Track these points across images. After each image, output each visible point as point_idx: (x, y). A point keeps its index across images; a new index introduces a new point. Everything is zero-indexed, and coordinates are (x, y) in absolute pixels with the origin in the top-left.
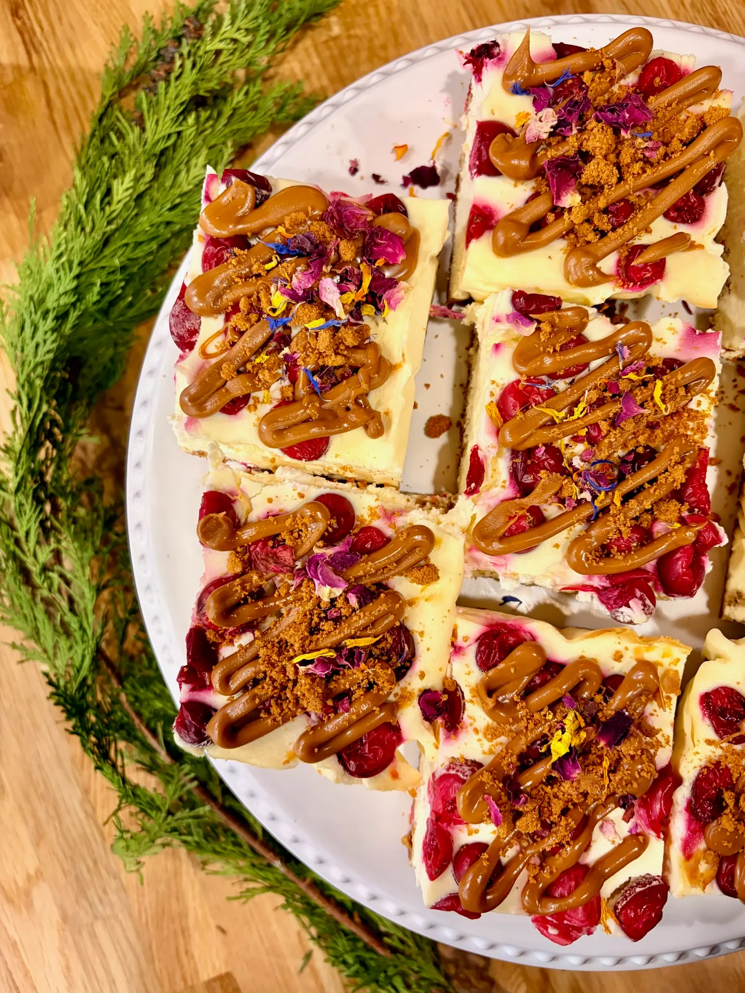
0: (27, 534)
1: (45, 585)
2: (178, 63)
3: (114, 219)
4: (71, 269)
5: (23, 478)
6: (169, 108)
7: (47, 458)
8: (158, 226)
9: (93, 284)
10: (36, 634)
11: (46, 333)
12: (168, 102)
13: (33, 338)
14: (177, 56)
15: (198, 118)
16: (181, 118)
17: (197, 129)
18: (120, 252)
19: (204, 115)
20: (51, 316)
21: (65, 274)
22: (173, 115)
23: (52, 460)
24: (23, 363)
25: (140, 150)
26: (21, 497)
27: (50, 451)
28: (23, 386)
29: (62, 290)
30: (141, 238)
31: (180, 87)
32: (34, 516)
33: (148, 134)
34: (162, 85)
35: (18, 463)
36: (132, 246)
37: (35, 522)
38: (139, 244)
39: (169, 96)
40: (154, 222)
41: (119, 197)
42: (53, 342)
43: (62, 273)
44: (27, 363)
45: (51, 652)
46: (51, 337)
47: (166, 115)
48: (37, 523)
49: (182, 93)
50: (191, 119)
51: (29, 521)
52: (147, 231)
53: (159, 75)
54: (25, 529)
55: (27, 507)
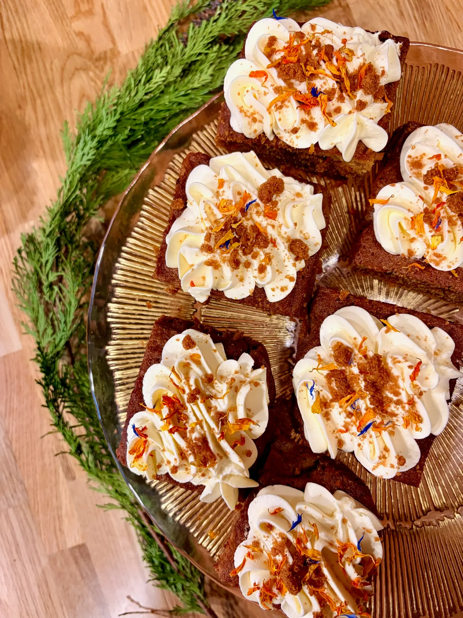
0: (47, 262)
1: (48, 294)
2: (218, 12)
3: (150, 92)
4: (115, 115)
5: (54, 229)
6: (204, 37)
7: (70, 221)
8: (173, 104)
9: (126, 128)
10: (36, 321)
11: (91, 148)
12: (205, 34)
13: (82, 150)
14: (219, 7)
15: (220, 48)
16: (210, 45)
17: (217, 55)
18: (147, 113)
19: (224, 48)
20: (96, 140)
21: (111, 117)
22: (206, 42)
23: (74, 223)
24: (73, 163)
25: (179, 58)
26: (49, 240)
27: (74, 218)
28: (69, 176)
29: (107, 126)
30: (161, 108)
31: (214, 27)
32: (53, 253)
33: (187, 50)
34: (204, 22)
35: (53, 219)
36: (154, 111)
37: (53, 256)
38: (159, 111)
39: (207, 30)
40: (171, 100)
41: (156, 81)
42: (93, 155)
43: (109, 116)
44: (75, 164)
45: (41, 333)
46: (93, 152)
47: (201, 41)
48: (54, 257)
49: (215, 30)
50: (215, 48)
51: (49, 255)
52: (166, 105)
53: (205, 16)
54: (46, 259)
55: (51, 247)
